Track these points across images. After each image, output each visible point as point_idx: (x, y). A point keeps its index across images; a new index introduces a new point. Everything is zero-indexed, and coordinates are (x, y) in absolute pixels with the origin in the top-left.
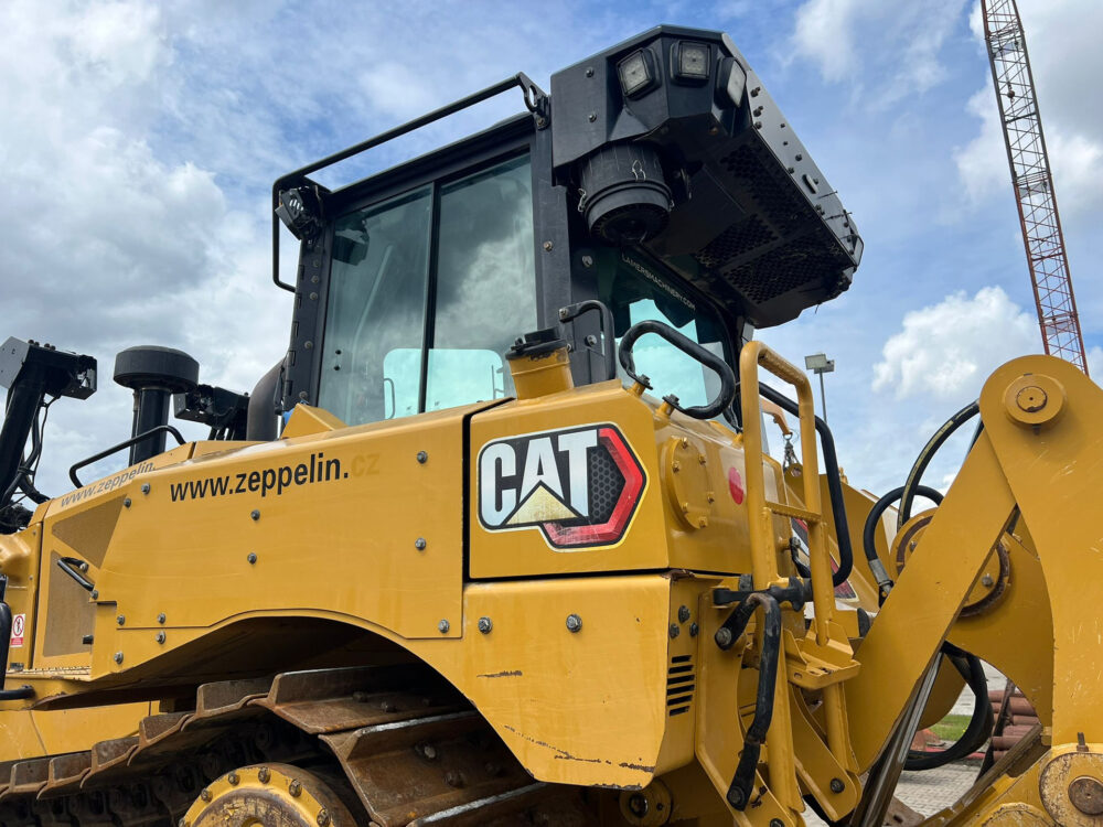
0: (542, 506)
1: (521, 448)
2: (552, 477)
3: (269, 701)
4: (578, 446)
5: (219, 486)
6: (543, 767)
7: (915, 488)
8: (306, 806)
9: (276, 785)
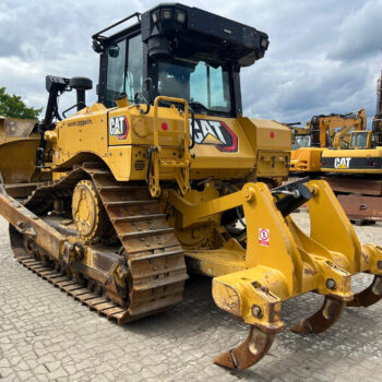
0: (117, 132)
1: (115, 120)
2: (118, 126)
3: (83, 168)
4: (122, 119)
5: (75, 124)
6: (117, 178)
8: (90, 187)
9: (86, 183)
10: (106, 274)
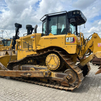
0: (70, 41)
1: (69, 38)
2: (70, 40)
3: (53, 50)
4: (72, 38)
5: (48, 39)
6: (69, 53)
7: (88, 39)
8: (56, 55)
9: (54, 54)
10: (62, 79)
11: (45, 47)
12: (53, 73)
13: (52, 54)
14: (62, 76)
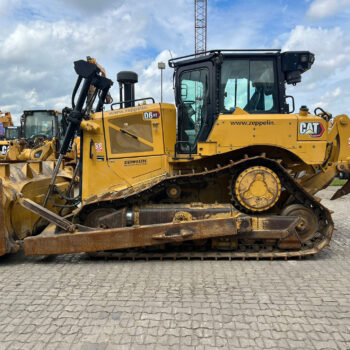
0: (310, 132)
1: (307, 124)
2: (311, 128)
4: (316, 125)
5: (244, 123)
8: (269, 171)
9: (263, 168)
10: (284, 231)
11: (234, 149)
12: (255, 219)
13: (256, 168)
14: (283, 225)
